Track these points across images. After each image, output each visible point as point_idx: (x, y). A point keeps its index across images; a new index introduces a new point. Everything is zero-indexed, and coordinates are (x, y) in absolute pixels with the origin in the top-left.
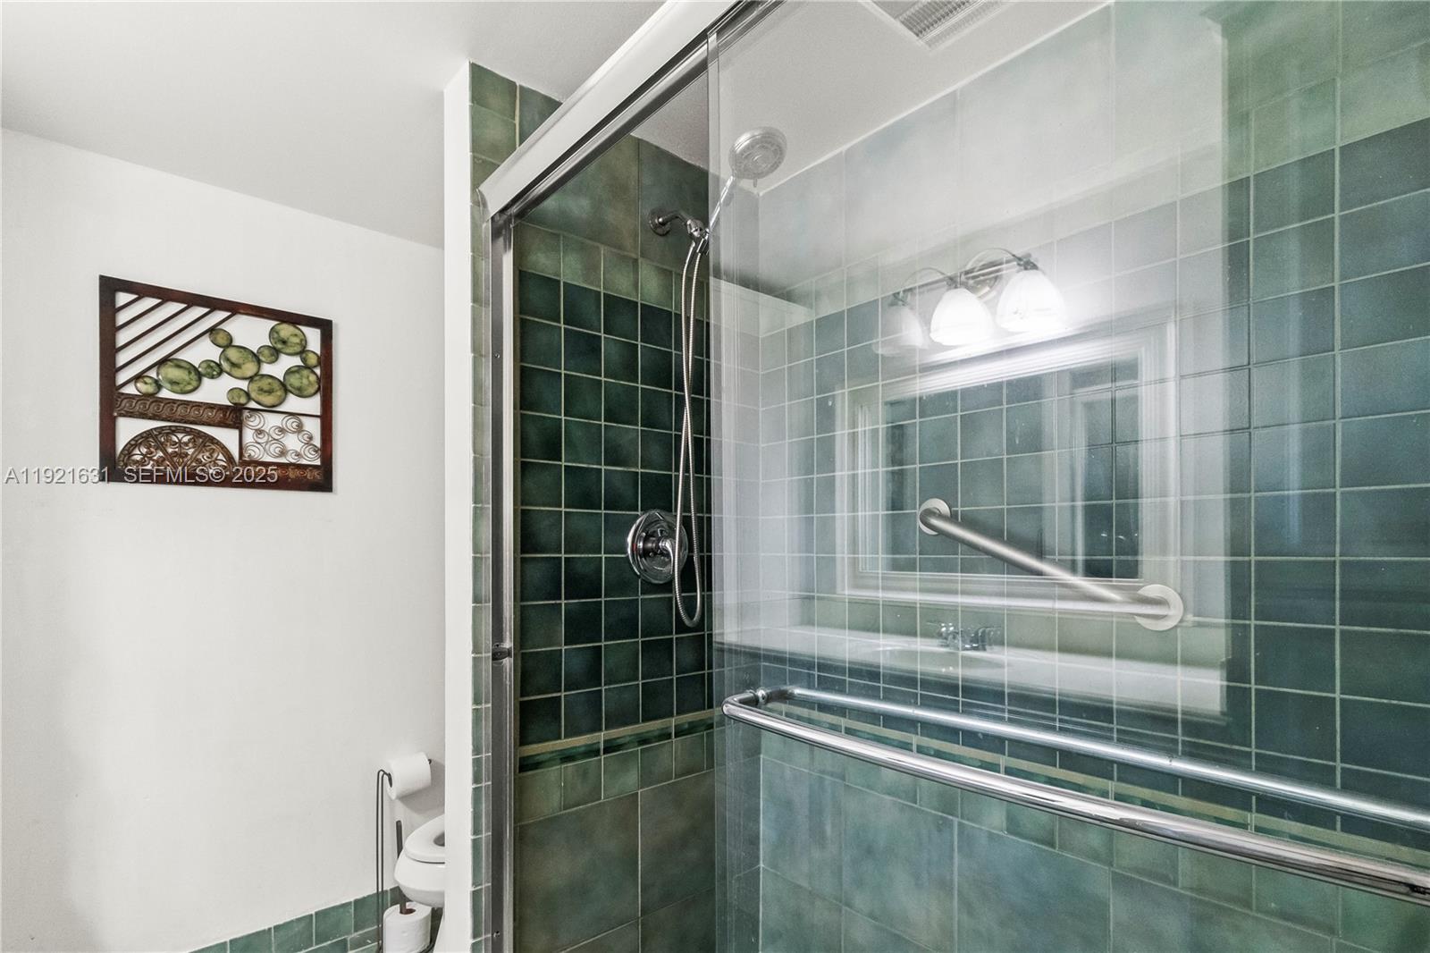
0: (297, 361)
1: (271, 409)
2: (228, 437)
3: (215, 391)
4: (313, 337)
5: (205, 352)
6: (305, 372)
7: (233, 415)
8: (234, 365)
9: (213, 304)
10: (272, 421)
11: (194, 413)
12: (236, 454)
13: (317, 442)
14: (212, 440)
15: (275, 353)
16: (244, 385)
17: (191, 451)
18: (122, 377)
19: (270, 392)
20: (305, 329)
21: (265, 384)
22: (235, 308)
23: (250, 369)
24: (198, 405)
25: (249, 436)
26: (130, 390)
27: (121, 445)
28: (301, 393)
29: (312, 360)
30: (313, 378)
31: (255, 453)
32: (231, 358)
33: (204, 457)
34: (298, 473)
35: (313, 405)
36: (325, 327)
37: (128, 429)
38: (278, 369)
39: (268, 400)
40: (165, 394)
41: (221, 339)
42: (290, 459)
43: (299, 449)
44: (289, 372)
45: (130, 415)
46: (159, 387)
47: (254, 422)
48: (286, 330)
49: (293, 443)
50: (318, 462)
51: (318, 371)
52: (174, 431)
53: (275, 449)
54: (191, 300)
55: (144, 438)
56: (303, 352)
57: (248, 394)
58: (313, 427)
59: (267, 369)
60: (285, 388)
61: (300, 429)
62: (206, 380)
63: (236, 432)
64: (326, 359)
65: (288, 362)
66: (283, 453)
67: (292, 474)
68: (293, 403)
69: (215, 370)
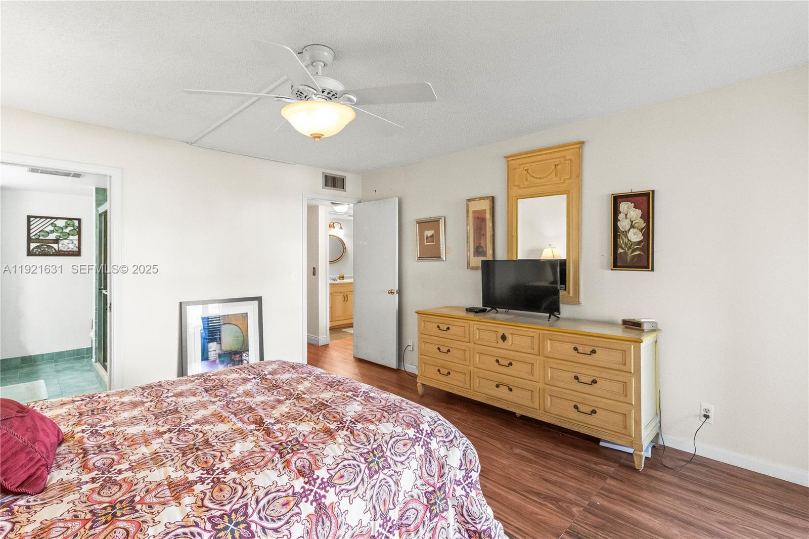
0: (72, 228)
1: (65, 239)
2: (55, 246)
3: (52, 236)
4: (76, 223)
5: (51, 228)
6: (74, 231)
7: (56, 241)
8: (57, 230)
9: (52, 218)
10: (66, 242)
11: (47, 241)
12: (57, 249)
13: (77, 246)
14: (51, 247)
15: (66, 227)
16: (59, 234)
17: (46, 249)
18: (31, 235)
19: (65, 236)
20: (74, 221)
21: (64, 234)
22: (57, 218)
23: (60, 231)
24: (48, 240)
25: (60, 245)
26: (33, 238)
27: (31, 249)
28: (73, 235)
29: (76, 228)
30: (76, 232)
31: (62, 249)
32: (56, 228)
33: (50, 250)
34: (72, 252)
35: (76, 237)
36: (79, 220)
37: (33, 245)
38: (67, 230)
39: (65, 237)
40: (41, 238)
41: (53, 225)
42: (70, 250)
43: (72, 247)
44: (70, 231)
45: (33, 243)
46: (39, 236)
47: (62, 242)
48: (69, 222)
49: (71, 246)
50: (77, 250)
51: (77, 230)
52: (43, 245)
53: (66, 248)
54: (47, 218)
55: (36, 247)
56: (73, 226)
57: (60, 236)
58: (76, 242)
59: (64, 231)
60: (69, 234)
61: (73, 243)
62: (50, 234)
63: (57, 245)
64: (79, 227)
65: (70, 228)
66: (68, 248)
67: (70, 253)
68: (71, 237)
69: (52, 232)
